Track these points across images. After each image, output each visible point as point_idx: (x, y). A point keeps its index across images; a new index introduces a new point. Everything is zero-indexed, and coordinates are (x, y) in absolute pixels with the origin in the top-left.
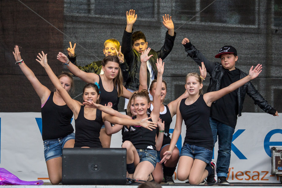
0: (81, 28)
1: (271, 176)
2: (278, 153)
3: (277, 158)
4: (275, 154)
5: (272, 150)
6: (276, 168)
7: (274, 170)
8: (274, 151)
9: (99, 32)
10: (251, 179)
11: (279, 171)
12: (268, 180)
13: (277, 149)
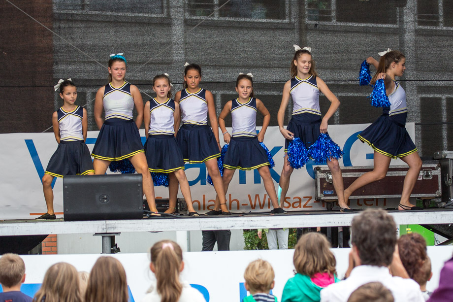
0: (78, 28)
1: (315, 202)
2: (323, 174)
3: (322, 180)
4: (320, 175)
5: (316, 170)
6: (321, 192)
7: (319, 195)
8: (318, 172)
9: (101, 31)
10: (291, 207)
11: (325, 195)
12: (311, 207)
13: (322, 169)
